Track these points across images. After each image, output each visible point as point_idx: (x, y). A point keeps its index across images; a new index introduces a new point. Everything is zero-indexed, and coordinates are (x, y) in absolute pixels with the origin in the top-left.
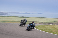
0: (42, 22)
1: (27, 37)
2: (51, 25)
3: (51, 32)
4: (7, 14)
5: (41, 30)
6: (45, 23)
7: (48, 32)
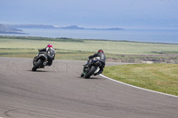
0: (123, 56)
1: (76, 100)
2: (149, 65)
3: (150, 86)
4: (14, 30)
5: (119, 79)
6: (131, 59)
7: (140, 85)
